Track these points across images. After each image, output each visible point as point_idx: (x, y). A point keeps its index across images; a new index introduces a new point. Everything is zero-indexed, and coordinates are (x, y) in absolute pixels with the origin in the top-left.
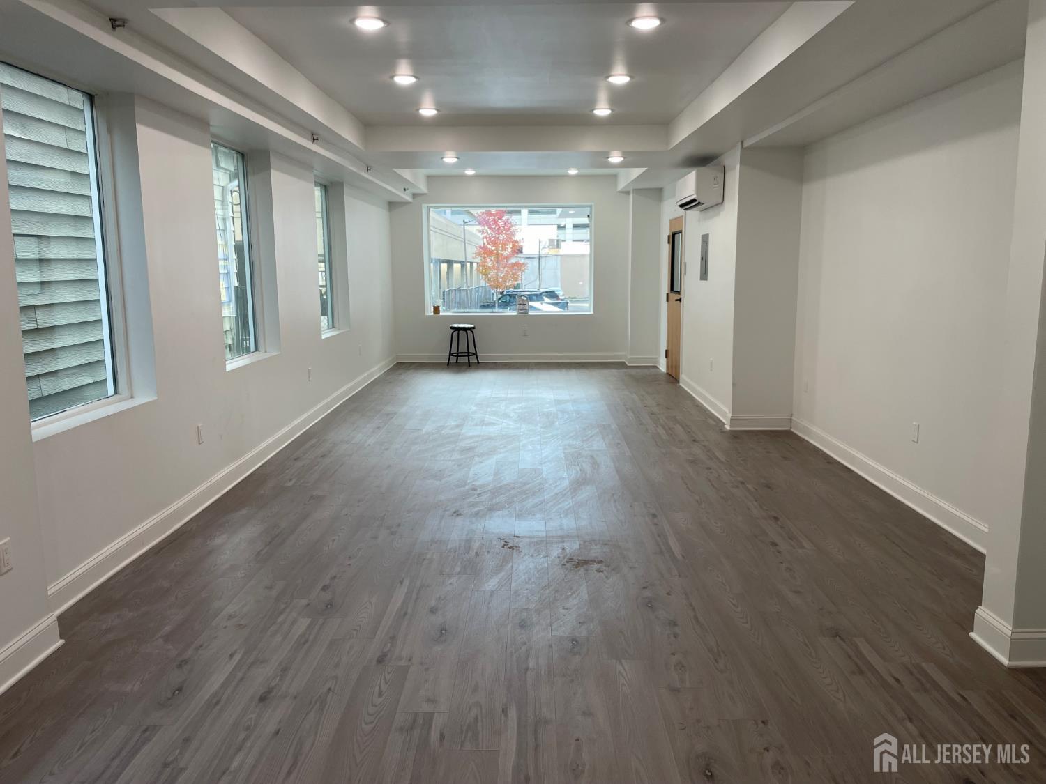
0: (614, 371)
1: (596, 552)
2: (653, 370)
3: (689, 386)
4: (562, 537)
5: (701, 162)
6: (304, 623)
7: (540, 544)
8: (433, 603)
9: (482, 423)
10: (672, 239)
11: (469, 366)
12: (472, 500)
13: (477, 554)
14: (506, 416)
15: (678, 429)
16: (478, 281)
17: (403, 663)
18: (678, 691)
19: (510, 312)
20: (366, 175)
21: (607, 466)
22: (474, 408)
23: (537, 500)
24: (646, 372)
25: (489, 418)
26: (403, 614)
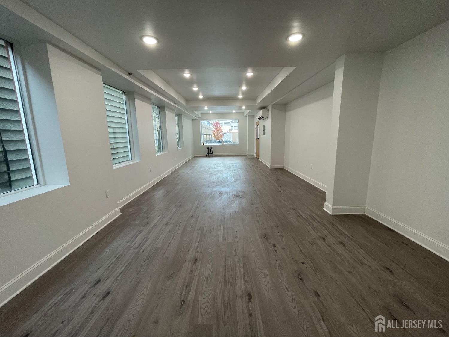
0: (244, 157)
1: (240, 194)
2: (253, 157)
3: (261, 160)
4: (233, 191)
5: (263, 108)
6: (175, 209)
7: (227, 193)
8: (204, 205)
9: (214, 168)
10: (257, 127)
11: (211, 156)
12: (212, 184)
13: (213, 195)
14: (219, 166)
15: (259, 169)
16: (213, 138)
17: (198, 217)
18: (259, 221)
19: (220, 144)
20: (187, 112)
21: (242, 176)
22: (212, 165)
23: (227, 184)
24: (251, 157)
25: (215, 167)
26: (197, 207)
